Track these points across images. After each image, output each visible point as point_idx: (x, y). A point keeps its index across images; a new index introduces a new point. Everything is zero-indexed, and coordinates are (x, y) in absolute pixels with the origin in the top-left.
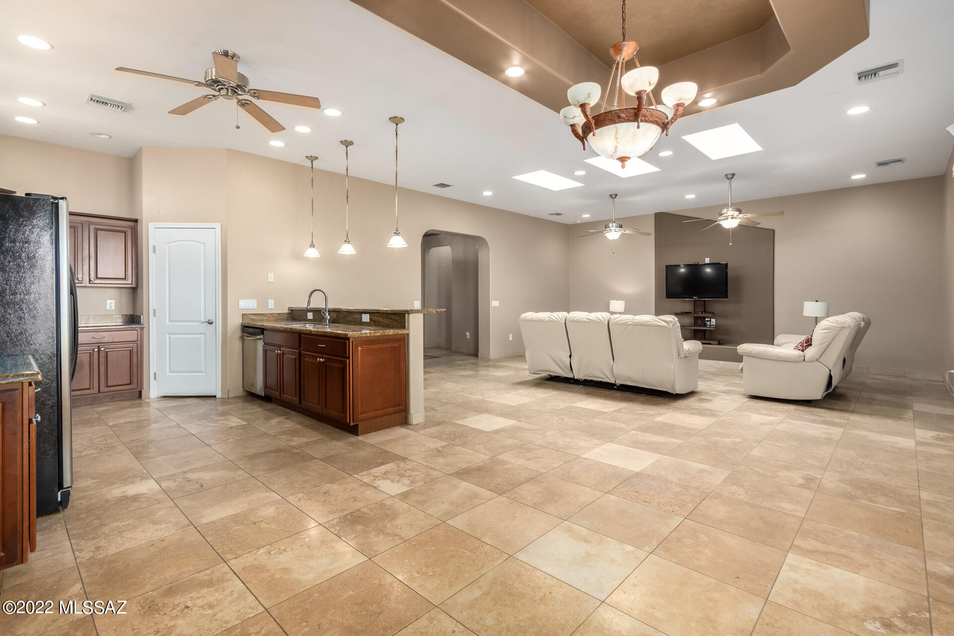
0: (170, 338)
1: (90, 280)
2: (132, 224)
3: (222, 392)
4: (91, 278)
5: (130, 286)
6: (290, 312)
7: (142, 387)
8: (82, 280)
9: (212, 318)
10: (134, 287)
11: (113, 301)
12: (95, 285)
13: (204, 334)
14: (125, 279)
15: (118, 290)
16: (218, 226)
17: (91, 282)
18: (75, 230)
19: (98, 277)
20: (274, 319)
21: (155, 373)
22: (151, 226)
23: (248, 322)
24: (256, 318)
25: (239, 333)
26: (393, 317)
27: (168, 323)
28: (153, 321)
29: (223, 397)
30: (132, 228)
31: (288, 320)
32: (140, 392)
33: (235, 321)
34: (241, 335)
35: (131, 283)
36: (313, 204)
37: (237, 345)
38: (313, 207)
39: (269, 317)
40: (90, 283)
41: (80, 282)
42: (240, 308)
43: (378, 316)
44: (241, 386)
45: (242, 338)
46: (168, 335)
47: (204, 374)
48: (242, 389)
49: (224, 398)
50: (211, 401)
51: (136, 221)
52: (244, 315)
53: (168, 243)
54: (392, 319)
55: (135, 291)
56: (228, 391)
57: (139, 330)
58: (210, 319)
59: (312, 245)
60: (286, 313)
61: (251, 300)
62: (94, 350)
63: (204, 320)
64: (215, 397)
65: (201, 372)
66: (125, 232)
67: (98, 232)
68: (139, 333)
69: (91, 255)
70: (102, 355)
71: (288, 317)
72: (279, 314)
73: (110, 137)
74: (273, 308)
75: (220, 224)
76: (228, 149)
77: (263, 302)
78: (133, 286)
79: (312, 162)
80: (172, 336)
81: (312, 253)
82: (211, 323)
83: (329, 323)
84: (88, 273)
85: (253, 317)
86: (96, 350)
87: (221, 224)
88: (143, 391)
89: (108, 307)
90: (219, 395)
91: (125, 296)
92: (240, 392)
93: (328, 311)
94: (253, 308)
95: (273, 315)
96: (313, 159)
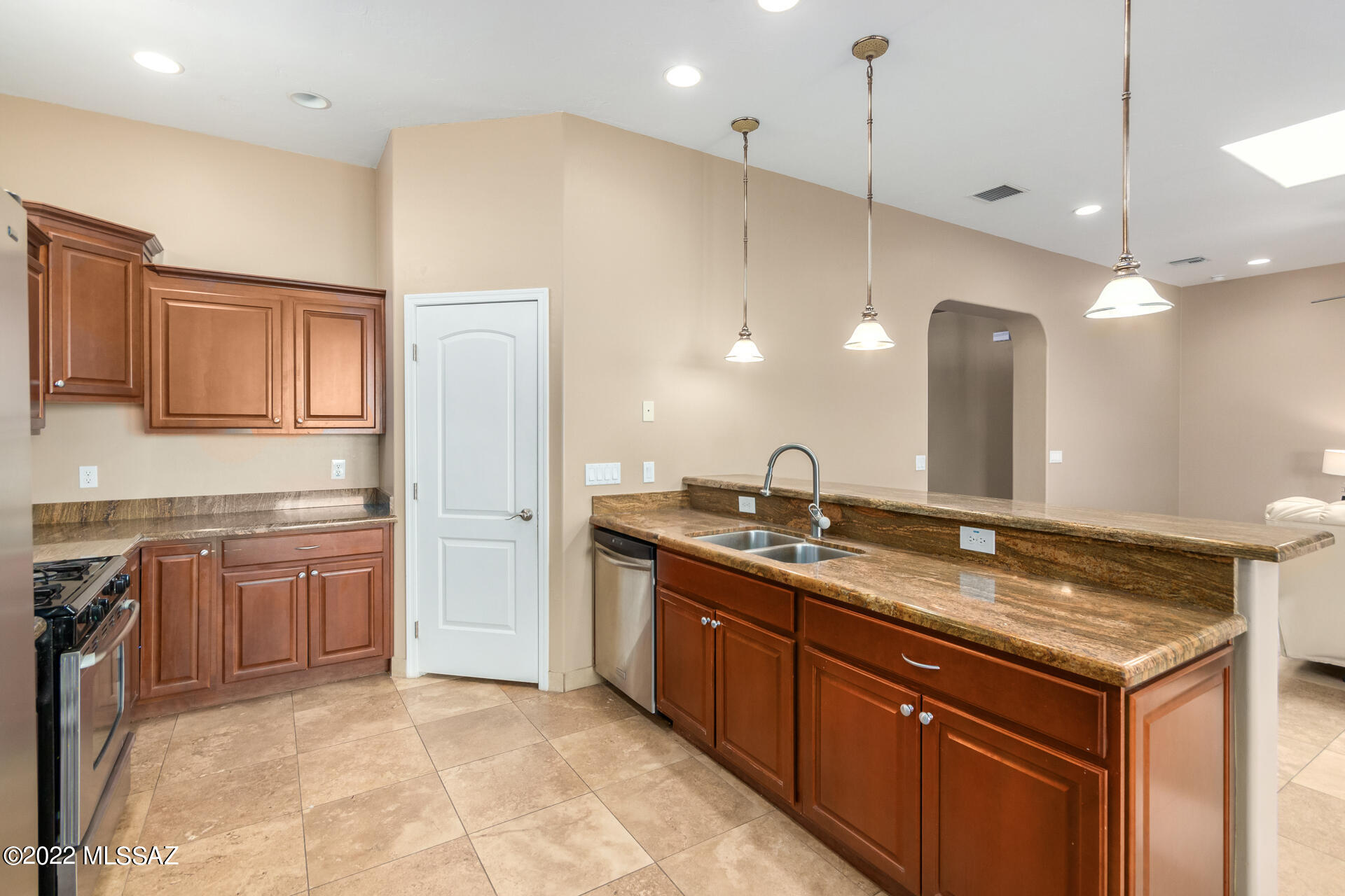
0: (445, 547)
1: (296, 421)
2: (374, 301)
3: (550, 678)
4: (298, 415)
5: (371, 431)
6: (686, 488)
7: (391, 652)
8: (281, 421)
9: (529, 506)
10: (378, 433)
11: (342, 461)
12: (305, 431)
13: (515, 542)
14: (362, 417)
15: (351, 438)
16: (542, 294)
17: (298, 425)
18: (267, 314)
19: (312, 414)
20: (655, 506)
21: (416, 624)
22: (410, 301)
23: (605, 518)
24: (619, 506)
25: (585, 542)
26: (1138, 557)
27: (440, 514)
28: (412, 508)
29: (553, 689)
30: (375, 310)
31: (682, 508)
32: (389, 661)
33: (579, 514)
34: (590, 545)
35: (373, 426)
36: (746, 236)
37: (580, 568)
38: (746, 242)
39: (646, 503)
40: (296, 428)
41: (275, 426)
42: (587, 484)
43: (1045, 543)
44: (590, 662)
45: (593, 553)
46: (440, 542)
47: (513, 632)
48: (591, 669)
49: (556, 694)
50: (530, 692)
51: (382, 295)
52: (596, 501)
53: (441, 339)
54: (1130, 564)
55: (381, 440)
56: (564, 675)
57: (386, 528)
58: (525, 507)
59: (745, 334)
60: (680, 492)
61: (610, 464)
62: (298, 576)
63: (511, 509)
64: (536, 686)
65: (506, 627)
66: (361, 319)
67: (313, 319)
68: (387, 534)
69: (297, 369)
70: (315, 584)
71: (682, 501)
72: (665, 495)
73: (329, 105)
74: (653, 480)
75: (547, 290)
76: (566, 115)
77: (632, 468)
78: (378, 430)
79: (745, 134)
80: (449, 543)
81: (746, 353)
82: (529, 518)
83: (822, 535)
84: (293, 406)
85: (614, 504)
86: (302, 575)
87: (550, 291)
88: (393, 659)
89: (334, 477)
90: (544, 685)
91: (364, 451)
92: (586, 677)
93: (822, 503)
94: (613, 482)
95: (654, 499)
96: (745, 126)
